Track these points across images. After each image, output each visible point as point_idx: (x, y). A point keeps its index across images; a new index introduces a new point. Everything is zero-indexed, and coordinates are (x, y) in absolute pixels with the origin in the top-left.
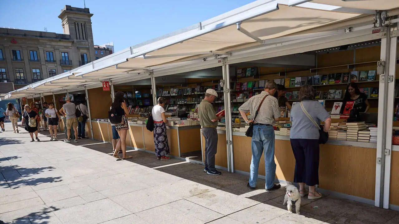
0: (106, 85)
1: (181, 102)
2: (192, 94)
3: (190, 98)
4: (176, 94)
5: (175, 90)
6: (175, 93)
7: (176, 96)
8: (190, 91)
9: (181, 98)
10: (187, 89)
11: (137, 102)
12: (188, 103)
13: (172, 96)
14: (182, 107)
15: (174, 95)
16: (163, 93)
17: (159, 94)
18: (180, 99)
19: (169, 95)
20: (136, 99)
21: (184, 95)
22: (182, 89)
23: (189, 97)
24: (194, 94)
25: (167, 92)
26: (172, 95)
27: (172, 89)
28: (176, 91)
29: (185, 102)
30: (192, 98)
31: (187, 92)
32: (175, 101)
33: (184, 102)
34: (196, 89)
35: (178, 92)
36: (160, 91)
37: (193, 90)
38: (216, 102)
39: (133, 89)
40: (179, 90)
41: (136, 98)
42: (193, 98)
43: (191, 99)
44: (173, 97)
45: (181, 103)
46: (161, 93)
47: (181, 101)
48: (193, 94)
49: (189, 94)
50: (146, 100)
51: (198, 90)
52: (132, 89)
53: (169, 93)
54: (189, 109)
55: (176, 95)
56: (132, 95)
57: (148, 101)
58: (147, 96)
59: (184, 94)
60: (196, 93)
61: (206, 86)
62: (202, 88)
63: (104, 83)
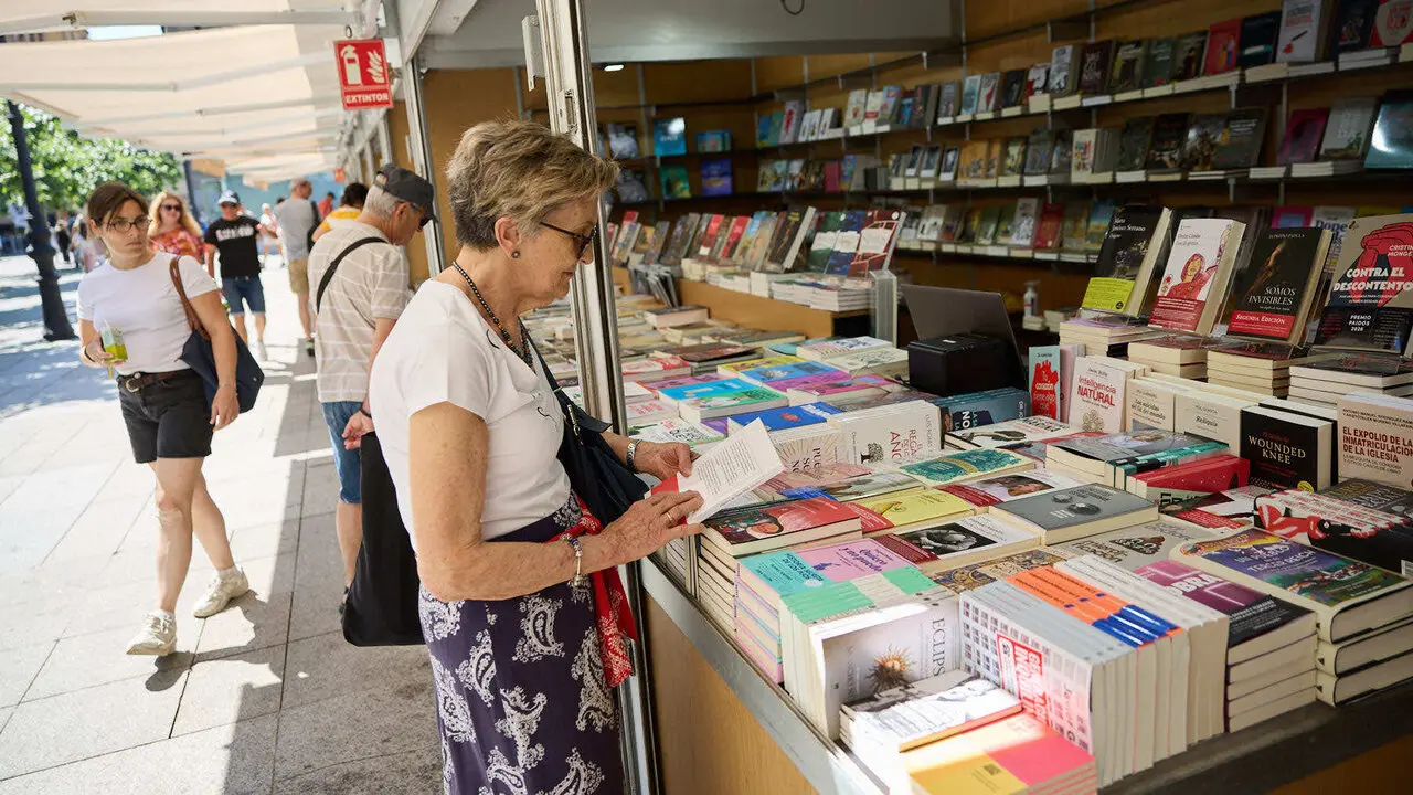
0: (365, 65)
1: (917, 176)
2: (1007, 112)
3: (982, 148)
4: (879, 123)
5: (877, 100)
6: (875, 115)
7: (883, 135)
8: (985, 92)
9: (915, 149)
10: (960, 86)
11: (663, 180)
12: (962, 183)
13: (855, 138)
14: (918, 209)
15: (869, 127)
16: (806, 123)
17: (783, 132)
18: (906, 158)
19: (838, 133)
20: (658, 163)
21: (935, 126)
22: (926, 89)
23: (976, 138)
24: (1026, 115)
25: (829, 113)
26: (855, 131)
27: (856, 97)
28: (884, 107)
29: (946, 177)
30: (997, 149)
31: (962, 102)
32: (874, 170)
33: (938, 174)
34: (1037, 76)
35: (898, 111)
36: (791, 113)
37: (1014, 86)
38: (1256, 173)
39: (645, 106)
40: (907, 94)
41: (653, 158)
42: (1007, 142)
43: (989, 153)
44: (864, 143)
45: (913, 185)
46: (794, 121)
47: (911, 172)
48: (1016, 111)
49: (981, 117)
50: (715, 169)
51: (1058, 80)
52: (639, 107)
53: (838, 121)
54: (975, 223)
55: (885, 128)
56: (637, 141)
57: (723, 175)
58: (719, 149)
59: (942, 121)
60: (1039, 103)
61: (1138, 44)
62: (1092, 58)
63: (350, 52)
